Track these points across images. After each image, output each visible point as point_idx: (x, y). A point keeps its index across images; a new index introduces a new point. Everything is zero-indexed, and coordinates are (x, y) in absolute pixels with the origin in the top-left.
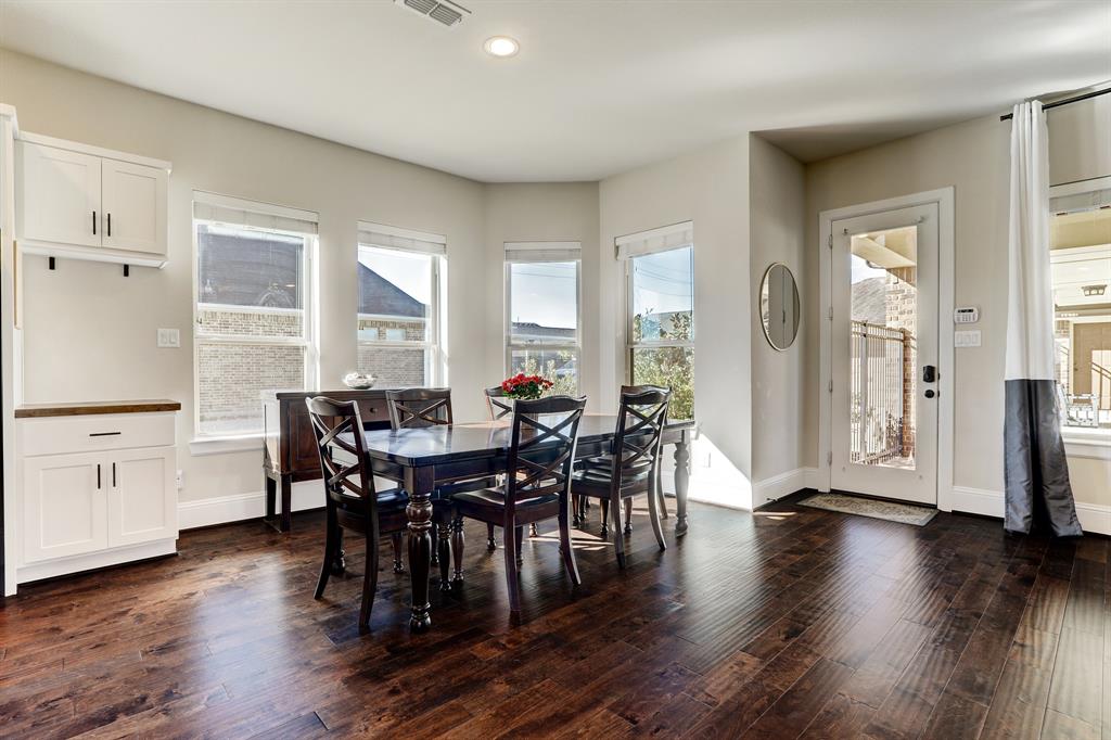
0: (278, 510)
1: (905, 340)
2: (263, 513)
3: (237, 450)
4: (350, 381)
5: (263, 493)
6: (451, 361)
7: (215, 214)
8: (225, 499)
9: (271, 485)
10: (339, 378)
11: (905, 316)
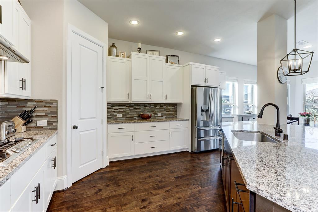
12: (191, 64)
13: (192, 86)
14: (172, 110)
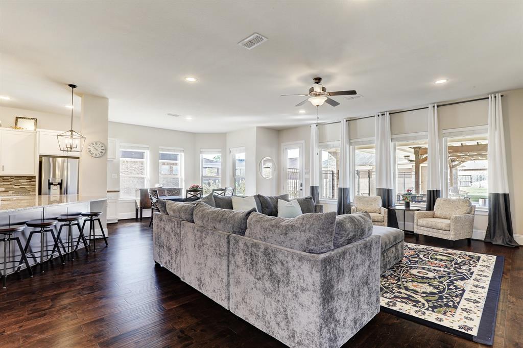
0: (139, 217)
1: (333, 174)
2: (135, 217)
3: (129, 202)
4: (157, 186)
5: (135, 212)
6: (184, 181)
7: (124, 147)
8: (126, 213)
9: (137, 210)
10: (154, 186)
11: (332, 167)
12: (39, 132)
13: (41, 157)
14: (26, 184)
